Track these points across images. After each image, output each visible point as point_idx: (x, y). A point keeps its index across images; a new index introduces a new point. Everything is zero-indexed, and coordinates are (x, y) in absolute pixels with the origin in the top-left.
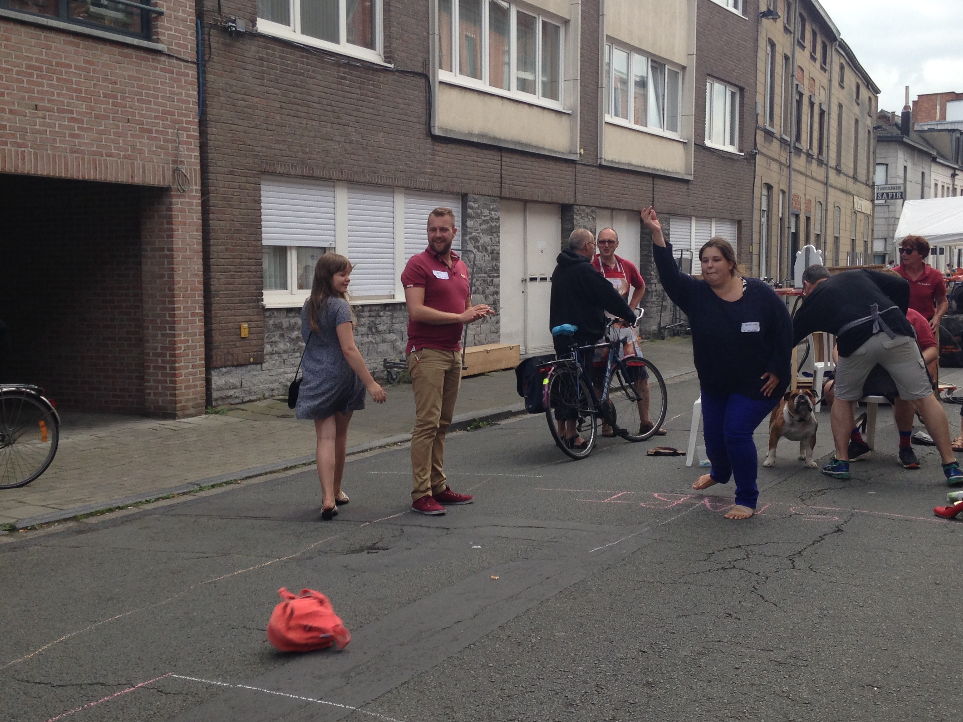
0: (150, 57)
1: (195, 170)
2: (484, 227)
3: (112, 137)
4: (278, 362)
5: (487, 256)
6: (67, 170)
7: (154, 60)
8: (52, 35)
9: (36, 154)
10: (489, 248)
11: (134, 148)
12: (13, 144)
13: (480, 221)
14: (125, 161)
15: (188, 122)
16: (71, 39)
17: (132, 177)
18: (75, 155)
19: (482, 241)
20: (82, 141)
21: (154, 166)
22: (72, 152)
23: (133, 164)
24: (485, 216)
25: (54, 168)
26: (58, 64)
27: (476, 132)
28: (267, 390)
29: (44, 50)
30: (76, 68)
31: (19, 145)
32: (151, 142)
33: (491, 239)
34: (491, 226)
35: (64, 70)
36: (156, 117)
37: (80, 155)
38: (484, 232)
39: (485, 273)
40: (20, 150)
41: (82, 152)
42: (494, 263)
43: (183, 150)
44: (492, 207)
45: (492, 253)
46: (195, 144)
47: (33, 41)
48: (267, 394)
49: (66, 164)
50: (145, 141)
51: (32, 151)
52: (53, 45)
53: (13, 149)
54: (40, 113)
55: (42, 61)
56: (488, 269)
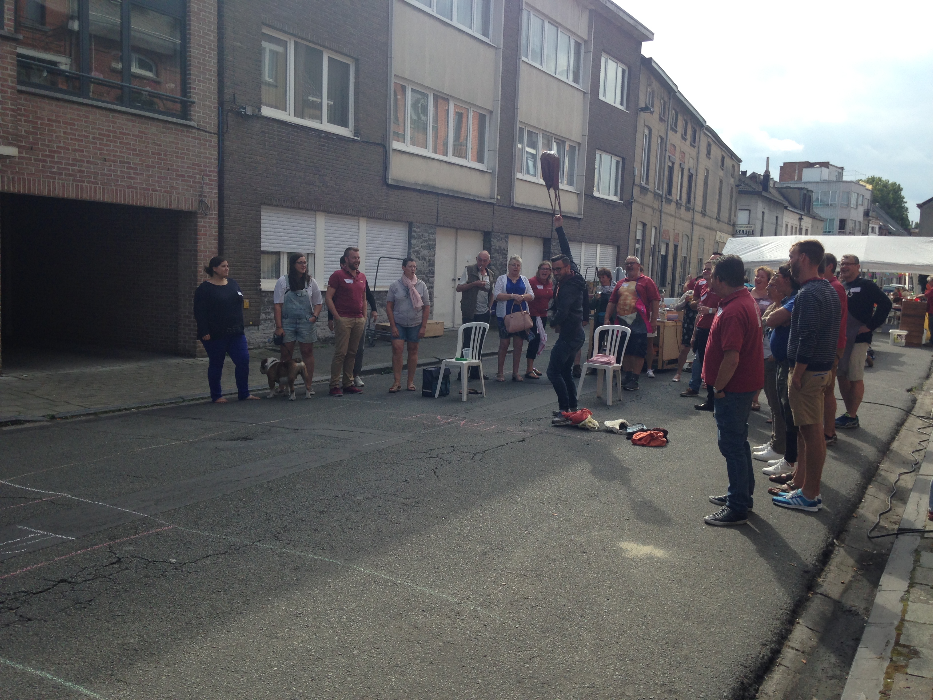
0: (185, 130)
1: (214, 201)
2: (424, 244)
3: (157, 179)
4: (270, 325)
5: (425, 263)
6: (124, 199)
7: (187, 132)
8: (117, 115)
9: (104, 189)
10: (427, 258)
11: (172, 187)
12: (89, 182)
13: (421, 240)
14: (165, 194)
15: (210, 171)
16: (130, 117)
17: (170, 204)
18: (130, 190)
19: (422, 254)
20: (135, 181)
21: (185, 198)
22: (128, 187)
23: (170, 197)
24: (425, 237)
25: (116, 197)
26: (121, 133)
27: (420, 183)
28: (261, 342)
29: (111, 125)
30: (133, 135)
31: (93, 183)
32: (184, 183)
33: (429, 252)
34: (429, 244)
35: (125, 137)
36: (188, 167)
37: (134, 190)
38: (423, 247)
39: (424, 274)
40: (93, 186)
41: (136, 188)
42: (431, 268)
43: (206, 189)
44: (430, 232)
45: (430, 261)
46: (215, 185)
47: (104, 119)
48: (261, 345)
49: (125, 195)
50: (180, 182)
51: (102, 187)
52: (118, 121)
53: (88, 185)
54: (108, 163)
55: (111, 131)
56: (426, 272)
